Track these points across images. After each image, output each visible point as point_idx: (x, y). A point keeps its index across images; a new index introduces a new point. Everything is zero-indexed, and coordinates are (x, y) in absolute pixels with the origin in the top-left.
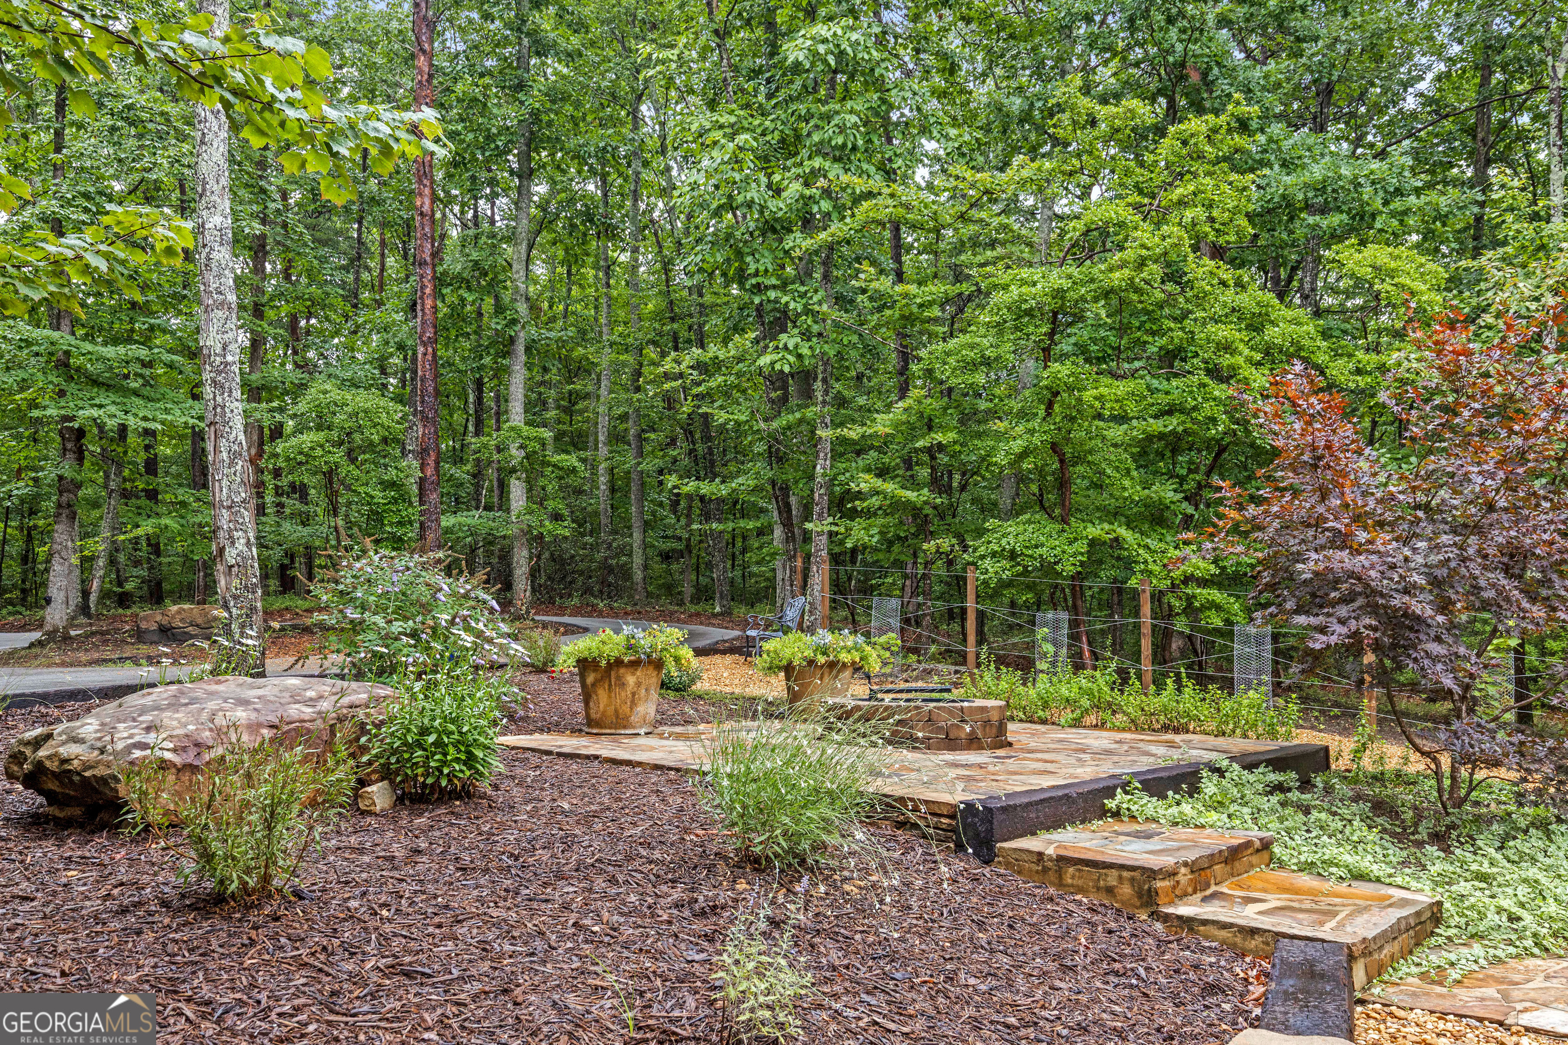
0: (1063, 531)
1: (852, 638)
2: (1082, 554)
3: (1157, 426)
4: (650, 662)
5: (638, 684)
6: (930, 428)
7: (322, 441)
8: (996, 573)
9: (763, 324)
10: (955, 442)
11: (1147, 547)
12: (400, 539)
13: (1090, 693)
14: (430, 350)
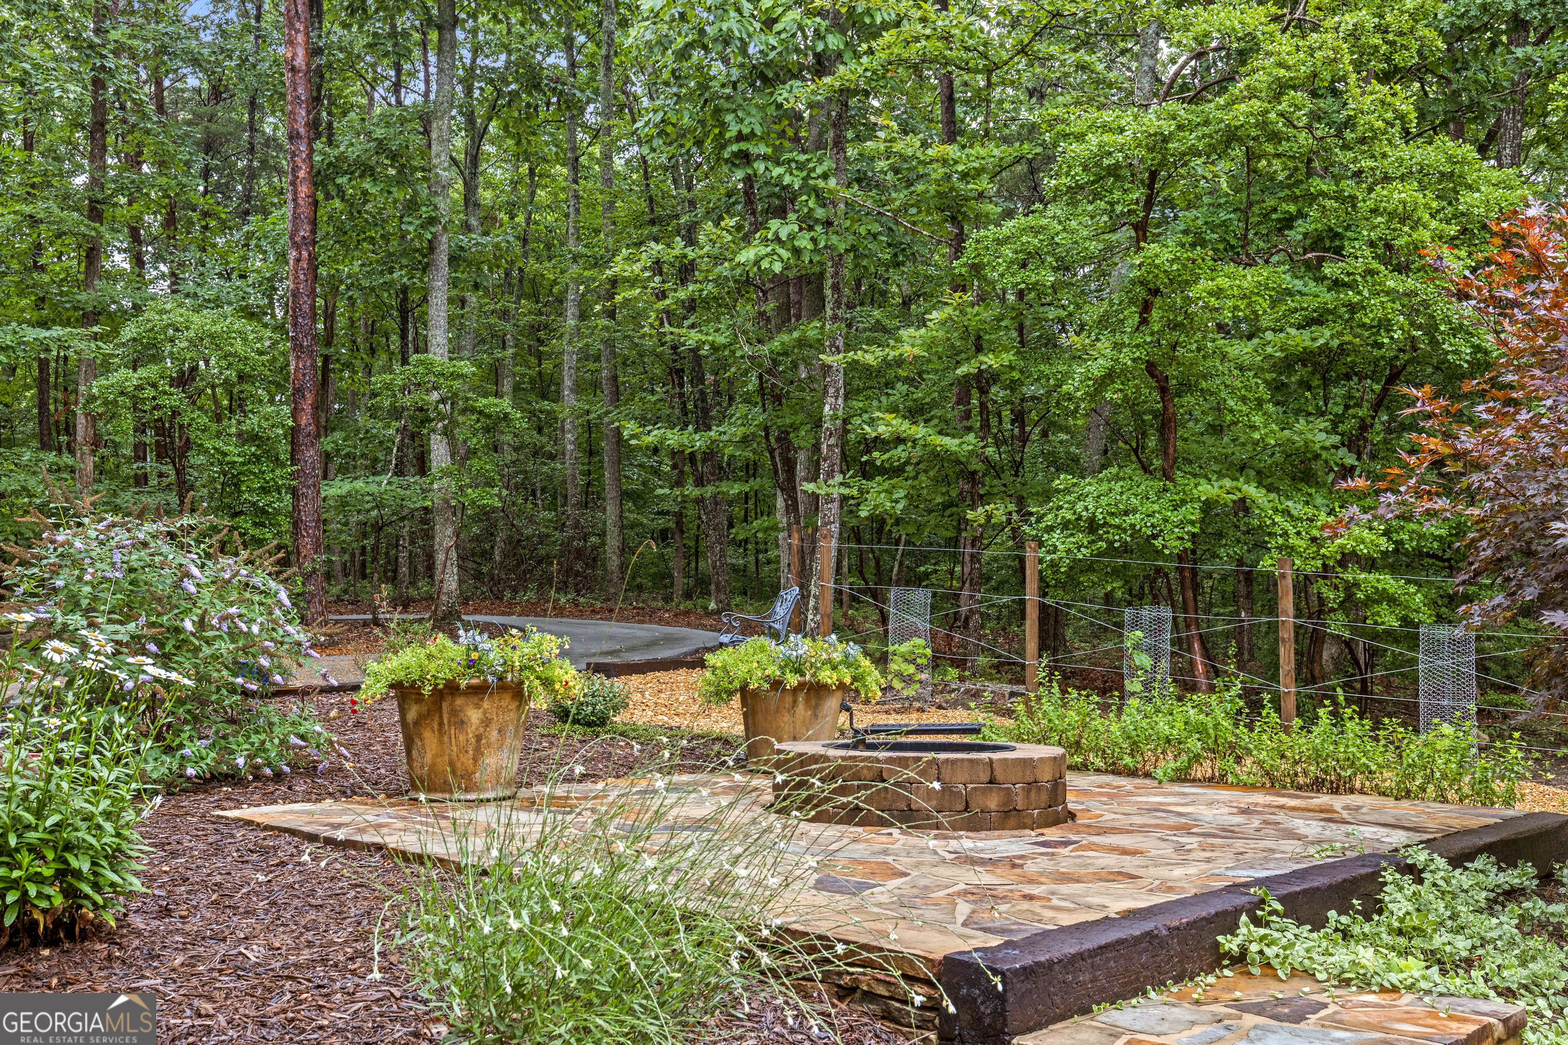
0: (1166, 490)
1: (840, 647)
2: (1192, 523)
3: (1301, 339)
4: (503, 686)
5: (486, 722)
6: (979, 349)
7: (154, 377)
8: (1068, 551)
9: (753, 213)
10: (1011, 367)
11: (1286, 513)
12: (263, 511)
13: (1201, 730)
14: (305, 254)
